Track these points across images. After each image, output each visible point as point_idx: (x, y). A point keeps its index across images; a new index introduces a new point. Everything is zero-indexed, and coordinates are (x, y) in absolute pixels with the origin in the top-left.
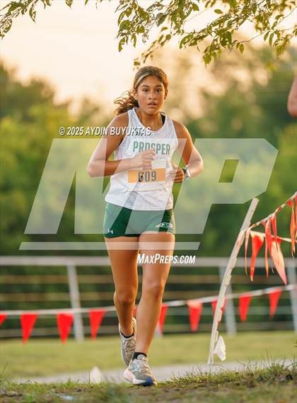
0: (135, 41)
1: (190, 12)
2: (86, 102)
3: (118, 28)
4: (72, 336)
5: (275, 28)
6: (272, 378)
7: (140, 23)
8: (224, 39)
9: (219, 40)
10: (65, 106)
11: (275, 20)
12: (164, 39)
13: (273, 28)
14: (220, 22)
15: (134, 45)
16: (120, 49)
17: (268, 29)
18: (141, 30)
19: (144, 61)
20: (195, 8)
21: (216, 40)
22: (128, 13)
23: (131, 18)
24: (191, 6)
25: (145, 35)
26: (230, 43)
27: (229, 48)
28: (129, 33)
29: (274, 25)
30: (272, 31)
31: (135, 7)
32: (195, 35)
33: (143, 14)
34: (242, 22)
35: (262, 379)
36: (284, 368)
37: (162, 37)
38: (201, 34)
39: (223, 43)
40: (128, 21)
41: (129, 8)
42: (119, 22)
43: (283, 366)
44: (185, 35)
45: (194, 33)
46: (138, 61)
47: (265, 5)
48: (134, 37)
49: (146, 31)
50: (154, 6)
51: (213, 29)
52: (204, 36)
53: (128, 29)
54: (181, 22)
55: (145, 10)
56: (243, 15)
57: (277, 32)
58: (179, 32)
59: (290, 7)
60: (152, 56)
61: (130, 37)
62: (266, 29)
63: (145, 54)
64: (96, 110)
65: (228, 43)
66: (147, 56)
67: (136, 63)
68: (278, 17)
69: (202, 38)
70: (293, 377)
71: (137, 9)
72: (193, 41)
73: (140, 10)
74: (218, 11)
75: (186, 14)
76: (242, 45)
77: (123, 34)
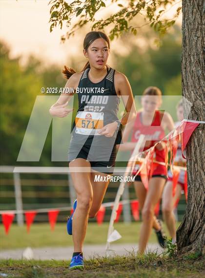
0: (62, 26)
1: (99, 7)
2: (31, 58)
3: (50, 16)
4: (15, 222)
5: (159, 19)
6: (148, 263)
7: (65, 13)
8: (123, 25)
9: (119, 26)
10: (17, 60)
11: (159, 14)
12: (82, 23)
13: (157, 20)
14: (120, 14)
15: (61, 28)
16: (51, 30)
17: (154, 19)
18: (66, 18)
19: (68, 38)
20: (103, 5)
21: (117, 26)
22: (57, 6)
23: (59, 10)
24: (100, 3)
25: (68, 22)
26: (127, 29)
27: (126, 31)
28: (57, 20)
29: (158, 17)
30: (156, 22)
31: (62, 2)
32: (102, 23)
33: (68, 7)
34: (136, 14)
35: (141, 264)
36: (157, 255)
37: (81, 22)
38: (107, 22)
39: (122, 28)
40: (57, 12)
41: (58, 3)
42: (51, 12)
43: (156, 254)
44: (95, 22)
45: (102, 20)
46: (64, 37)
47: (152, 4)
48: (61, 22)
49: (69, 19)
50: (75, 2)
51: (115, 18)
52: (108, 23)
53: (57, 17)
54: (93, 14)
55: (69, 5)
56: (136, 9)
57: (160, 22)
58: (91, 20)
59: (171, 3)
60: (74, 34)
61: (58, 22)
62: (152, 20)
63: (69, 33)
64: (39, 63)
65: (125, 29)
66: (70, 34)
67: (63, 39)
68: (160, 12)
69: (107, 24)
70: (162, 263)
71: (63, 3)
72: (101, 27)
73: (66, 4)
74: (120, 5)
75: (97, 9)
76: (135, 30)
77: (53, 21)
